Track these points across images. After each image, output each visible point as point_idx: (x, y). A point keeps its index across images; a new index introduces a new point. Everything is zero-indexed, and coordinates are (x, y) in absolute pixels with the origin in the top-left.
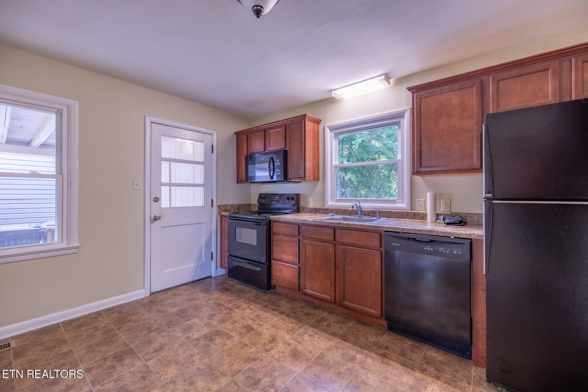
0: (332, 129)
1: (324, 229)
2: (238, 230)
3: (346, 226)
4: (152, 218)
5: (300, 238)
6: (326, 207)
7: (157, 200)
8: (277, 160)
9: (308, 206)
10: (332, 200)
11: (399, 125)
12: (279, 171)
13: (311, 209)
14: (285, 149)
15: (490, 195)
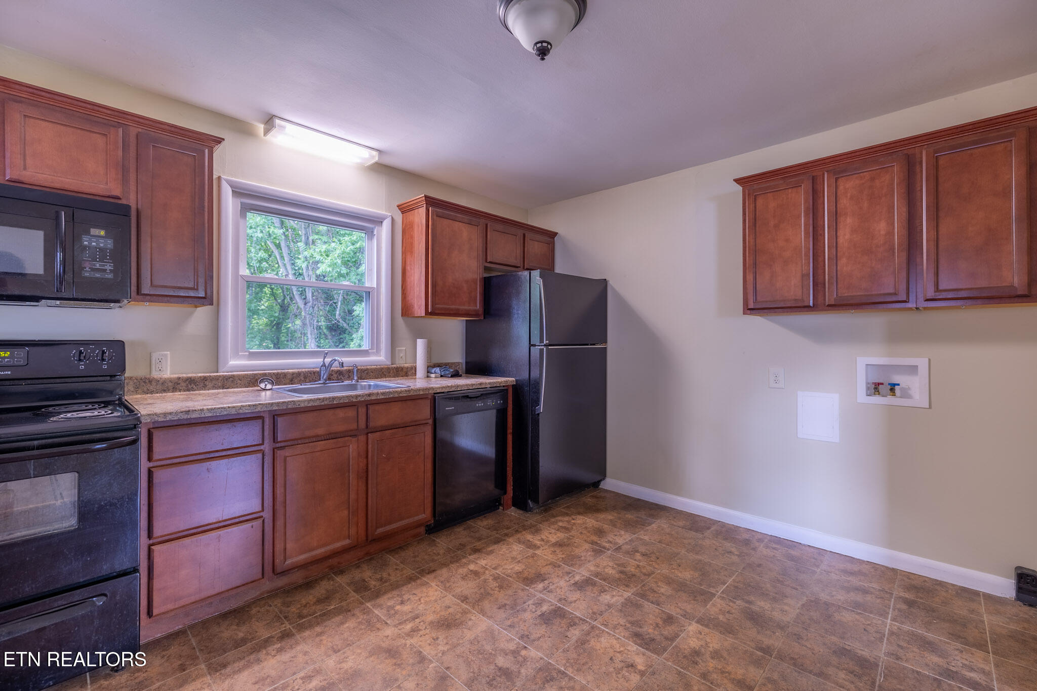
0: (237, 191)
1: (337, 411)
3: (383, 397)
5: (266, 447)
6: (223, 372)
8: (94, 231)
9: (155, 375)
10: (236, 355)
11: (370, 233)
12: (109, 267)
13: (171, 380)
14: (124, 202)
15: (548, 342)
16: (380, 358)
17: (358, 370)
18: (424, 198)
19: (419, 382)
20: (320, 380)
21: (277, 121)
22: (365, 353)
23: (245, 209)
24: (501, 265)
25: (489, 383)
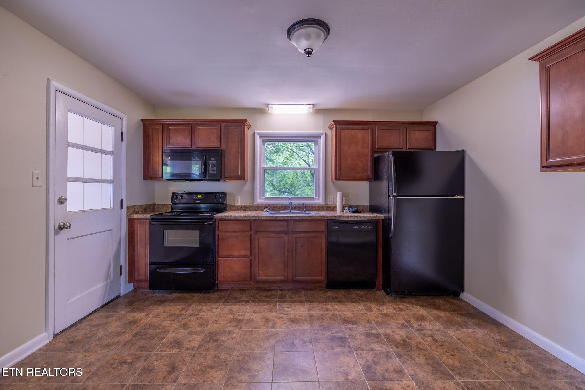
0: (261, 136)
1: (279, 222)
2: (166, 232)
4: (57, 227)
5: (252, 232)
6: (255, 204)
7: (62, 201)
8: (212, 159)
9: (236, 204)
10: (260, 198)
11: (316, 143)
12: (215, 170)
13: (239, 206)
14: (220, 148)
15: (396, 194)
16: (320, 201)
17: (306, 206)
18: (333, 122)
19: (339, 213)
20: (289, 210)
21: (270, 106)
22: (312, 198)
23: (264, 142)
24: (387, 149)
25: (363, 217)
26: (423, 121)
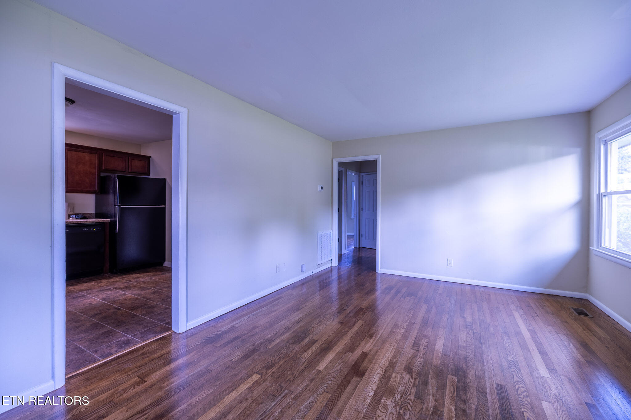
15: (120, 204)
24: (113, 171)
25: (92, 221)
26: (142, 154)
